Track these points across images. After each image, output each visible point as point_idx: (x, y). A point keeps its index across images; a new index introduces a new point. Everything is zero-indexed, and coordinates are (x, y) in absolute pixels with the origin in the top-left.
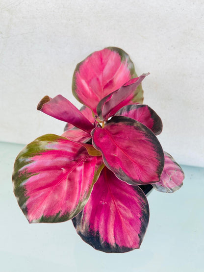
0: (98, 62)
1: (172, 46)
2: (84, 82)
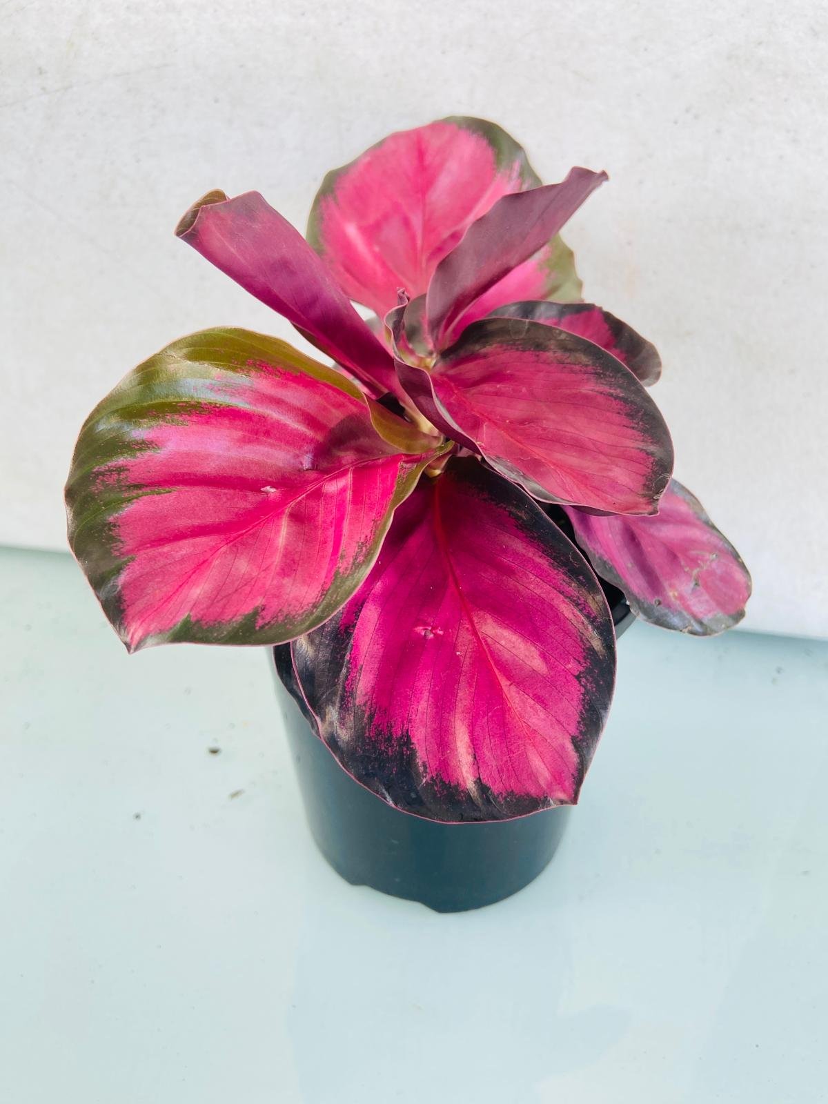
0: (408, 163)
1: (687, 111)
2: (352, 231)
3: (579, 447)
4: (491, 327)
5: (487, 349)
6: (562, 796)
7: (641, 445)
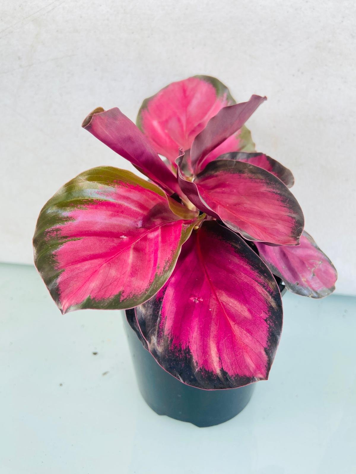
0: (179, 95)
1: (298, 71)
3: (261, 215)
4: (219, 164)
5: (217, 173)
6: (261, 376)
7: (289, 214)
